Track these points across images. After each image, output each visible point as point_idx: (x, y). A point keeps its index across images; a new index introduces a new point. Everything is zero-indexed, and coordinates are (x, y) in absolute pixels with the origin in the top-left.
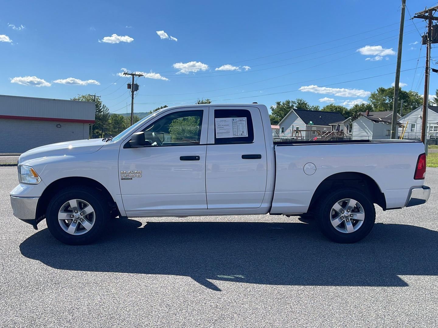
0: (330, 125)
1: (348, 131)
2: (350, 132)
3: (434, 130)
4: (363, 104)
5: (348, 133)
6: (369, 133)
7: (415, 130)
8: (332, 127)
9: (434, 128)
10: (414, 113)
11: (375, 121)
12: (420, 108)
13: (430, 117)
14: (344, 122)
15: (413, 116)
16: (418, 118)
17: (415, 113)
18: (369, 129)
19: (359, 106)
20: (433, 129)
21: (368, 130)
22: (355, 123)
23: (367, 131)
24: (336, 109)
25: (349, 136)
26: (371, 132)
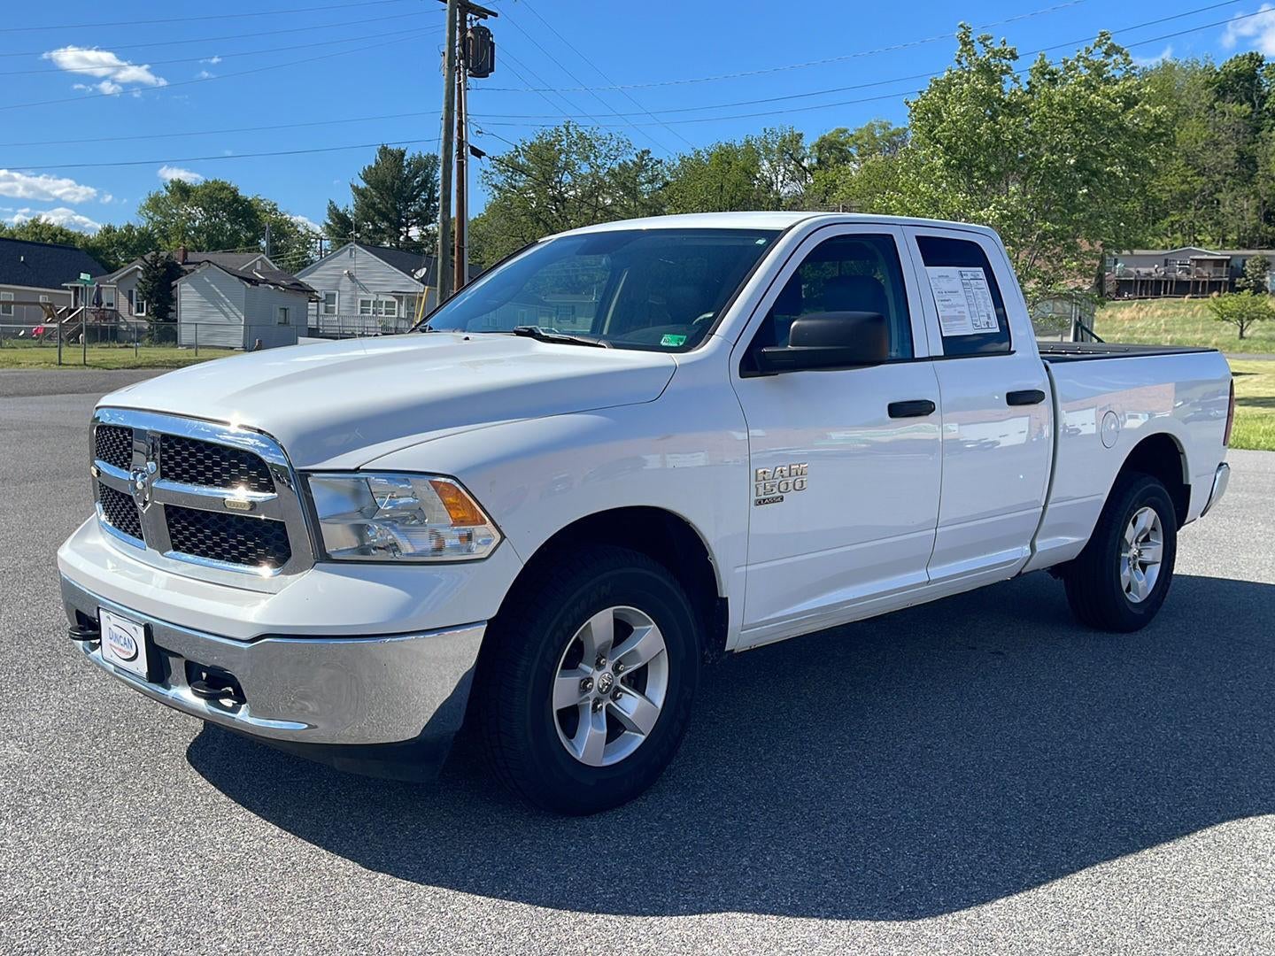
0: (66, 288)
1: (134, 309)
2: (138, 312)
3: (386, 311)
4: (129, 225)
5: (131, 315)
6: (232, 315)
7: (337, 308)
8: (72, 293)
9: (386, 307)
10: (332, 263)
11: (249, 281)
12: (345, 250)
13: (375, 277)
14: (118, 280)
15: (327, 270)
16: (341, 276)
17: (332, 261)
18: (231, 305)
19: (115, 231)
20: (383, 310)
21: (228, 306)
22: (188, 285)
23: (227, 310)
24: (55, 235)
25: (136, 323)
26: (239, 314)
